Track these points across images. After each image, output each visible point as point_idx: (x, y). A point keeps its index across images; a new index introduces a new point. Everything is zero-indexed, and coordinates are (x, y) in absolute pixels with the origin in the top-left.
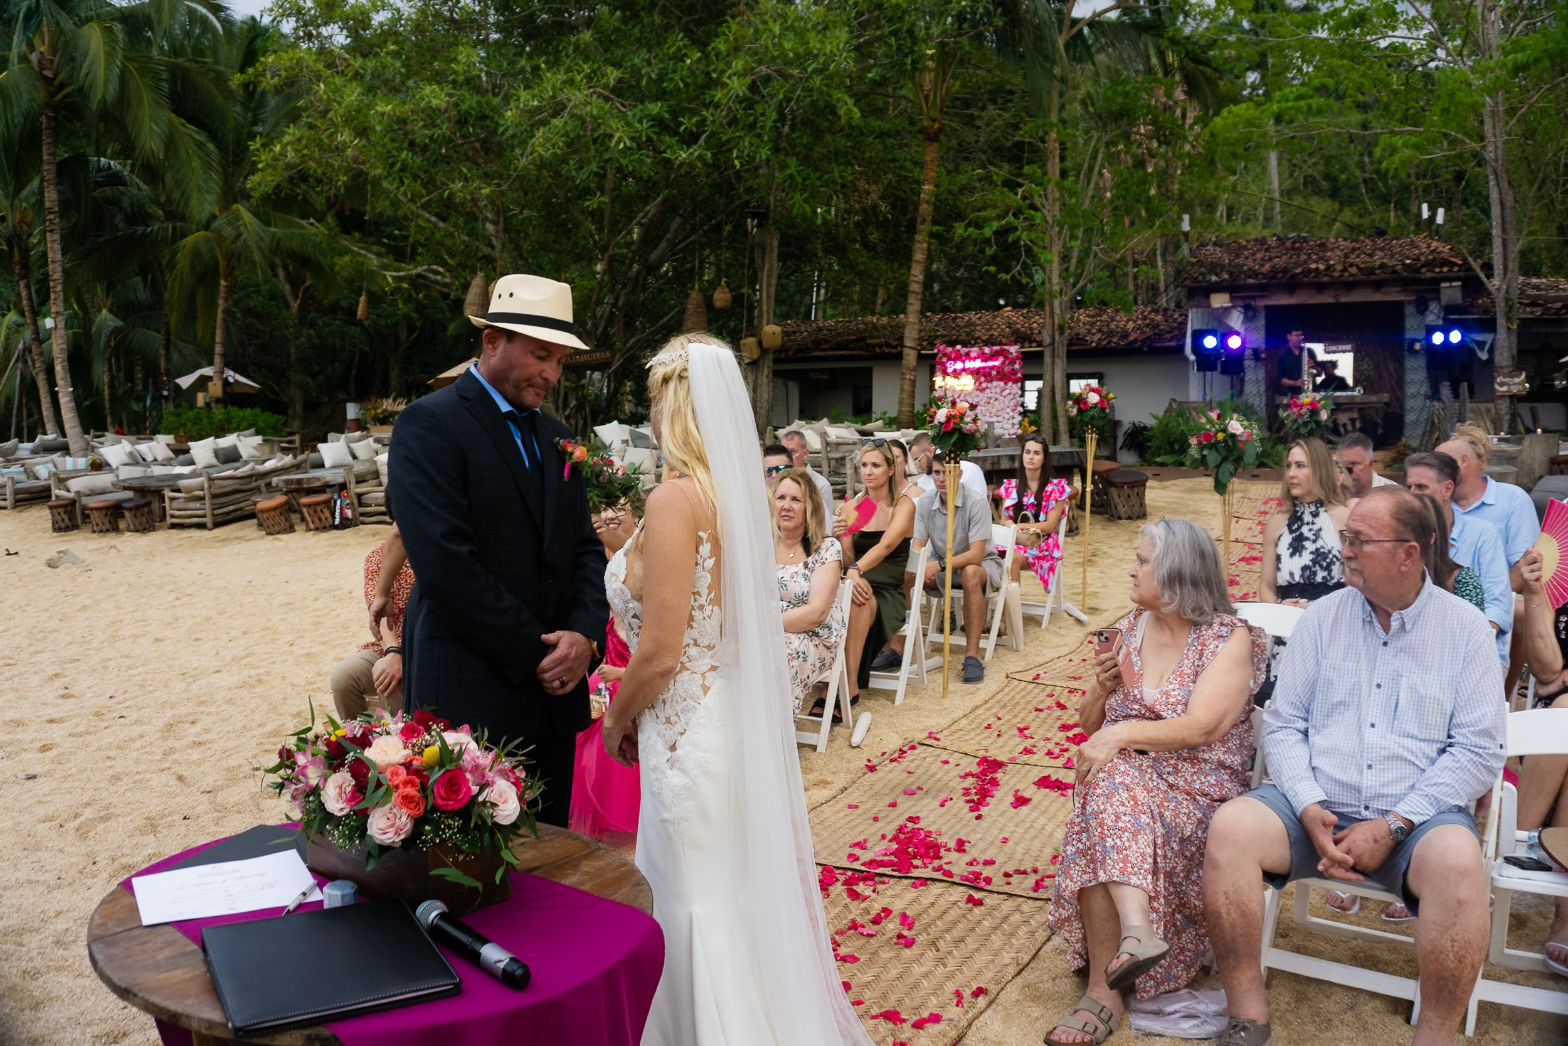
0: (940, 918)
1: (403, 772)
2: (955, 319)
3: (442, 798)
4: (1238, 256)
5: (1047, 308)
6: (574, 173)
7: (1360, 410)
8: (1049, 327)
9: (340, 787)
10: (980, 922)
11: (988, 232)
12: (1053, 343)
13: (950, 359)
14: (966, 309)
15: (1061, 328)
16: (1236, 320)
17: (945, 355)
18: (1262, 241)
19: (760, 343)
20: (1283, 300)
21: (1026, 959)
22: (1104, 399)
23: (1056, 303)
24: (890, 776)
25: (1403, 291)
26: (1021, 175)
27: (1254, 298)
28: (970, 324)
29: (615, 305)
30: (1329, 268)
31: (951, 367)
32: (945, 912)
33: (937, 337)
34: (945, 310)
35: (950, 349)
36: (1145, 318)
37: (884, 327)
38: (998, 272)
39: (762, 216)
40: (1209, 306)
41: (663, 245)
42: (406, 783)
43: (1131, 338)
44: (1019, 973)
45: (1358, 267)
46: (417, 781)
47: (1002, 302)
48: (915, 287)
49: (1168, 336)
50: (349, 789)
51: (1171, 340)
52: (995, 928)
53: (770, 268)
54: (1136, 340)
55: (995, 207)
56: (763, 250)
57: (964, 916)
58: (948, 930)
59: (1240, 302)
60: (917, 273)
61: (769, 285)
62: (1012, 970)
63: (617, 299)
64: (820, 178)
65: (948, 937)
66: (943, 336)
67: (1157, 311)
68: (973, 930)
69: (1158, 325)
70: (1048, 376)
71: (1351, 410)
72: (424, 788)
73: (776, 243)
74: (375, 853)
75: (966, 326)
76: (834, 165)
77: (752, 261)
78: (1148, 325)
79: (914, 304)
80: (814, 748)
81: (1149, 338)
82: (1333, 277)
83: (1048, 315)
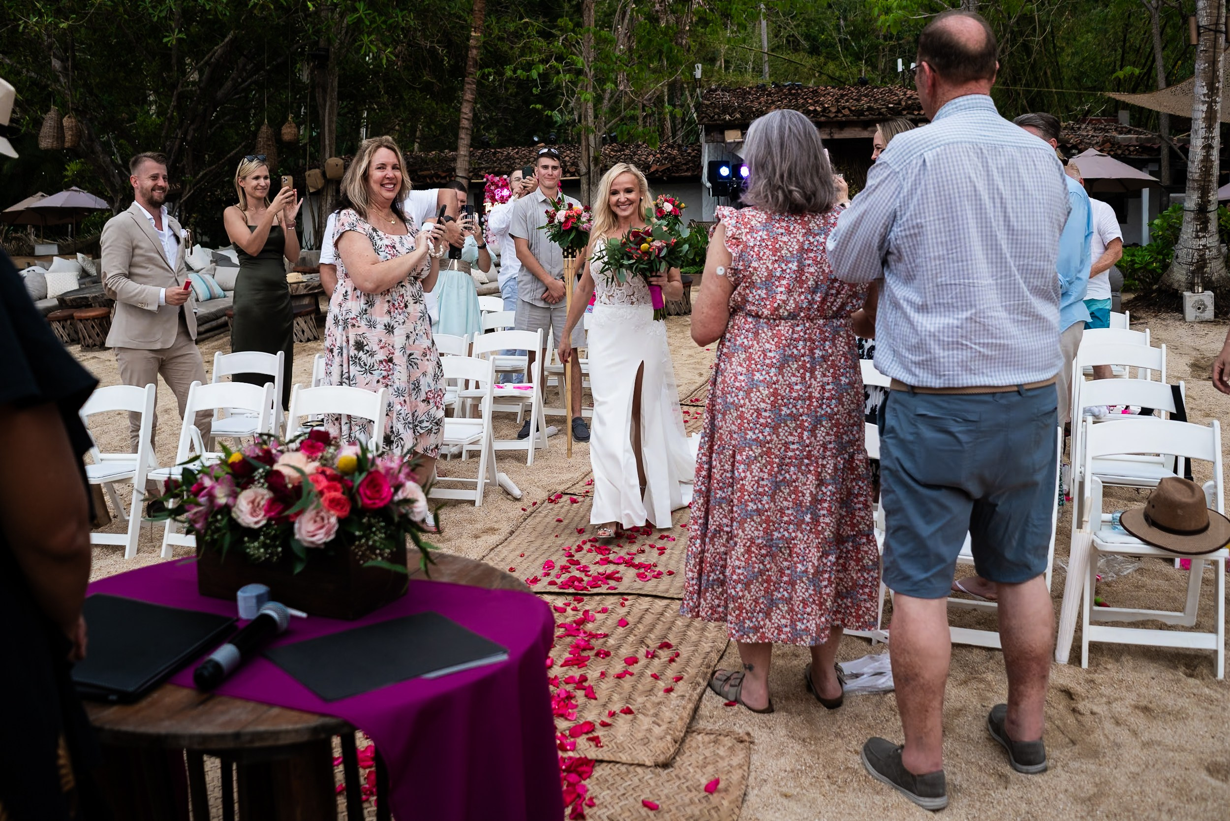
0: (639, 622)
1: (321, 478)
2: (495, 154)
3: (370, 498)
4: (744, 99)
5: (584, 143)
6: (151, 11)
8: (585, 159)
9: (253, 502)
10: (673, 622)
11: (534, 74)
12: (589, 172)
13: (497, 187)
14: (502, 146)
15: (596, 159)
17: (493, 183)
18: (763, 88)
19: (324, 174)
21: (723, 647)
22: (676, 207)
23: (591, 137)
24: (547, 520)
26: (555, 27)
28: (509, 157)
29: (184, 139)
30: (825, 109)
31: (498, 193)
32: (641, 618)
33: (481, 169)
34: (486, 145)
35: (498, 178)
36: (662, 152)
37: (432, 160)
38: (543, 110)
39: (320, 60)
40: (724, 141)
41: (229, 84)
42: (329, 488)
43: (652, 170)
44: (721, 658)
45: (850, 110)
46: (339, 486)
47: (536, 139)
48: (465, 123)
49: (684, 167)
50: (263, 503)
51: (687, 170)
52: (688, 626)
53: (331, 106)
54: (657, 171)
55: (540, 52)
56: (325, 91)
57: (658, 619)
58: (650, 631)
60: (466, 110)
61: (330, 121)
62: (715, 656)
63: (186, 134)
64: (384, 22)
65: (652, 636)
66: (486, 168)
67: (672, 147)
68: (670, 628)
69: (674, 158)
72: (349, 491)
73: (336, 84)
74: (302, 555)
75: (506, 160)
76: (398, 11)
77: (313, 98)
78: (666, 158)
79: (464, 140)
80: (472, 503)
81: (668, 169)
82: (829, 117)
83: (584, 148)
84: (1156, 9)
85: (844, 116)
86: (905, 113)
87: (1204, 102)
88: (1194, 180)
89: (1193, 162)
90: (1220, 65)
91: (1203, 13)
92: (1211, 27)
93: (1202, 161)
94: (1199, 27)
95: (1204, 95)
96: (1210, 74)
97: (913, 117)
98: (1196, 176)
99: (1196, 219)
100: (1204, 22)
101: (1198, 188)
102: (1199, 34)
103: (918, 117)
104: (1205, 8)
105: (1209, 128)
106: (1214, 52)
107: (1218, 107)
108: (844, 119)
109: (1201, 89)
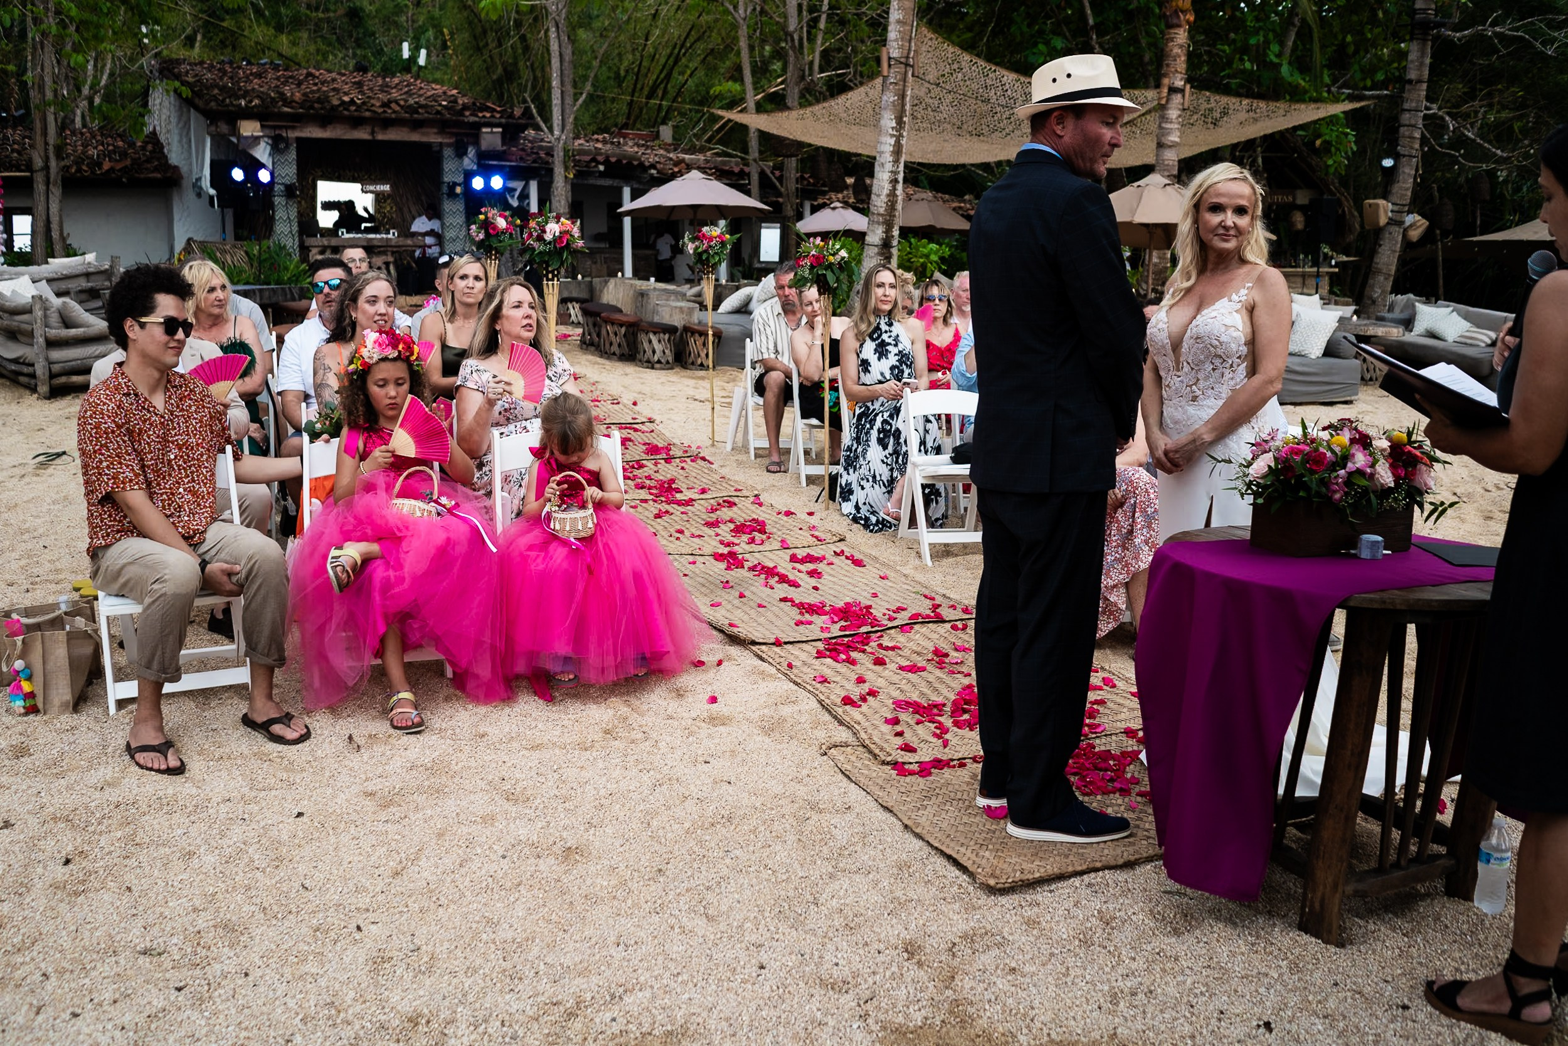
5: (38, 125)
7: (393, 253)
8: (40, 147)
15: (58, 149)
16: (262, 153)
20: (314, 132)
23: (51, 116)
25: (441, 132)
27: (287, 128)
40: (235, 133)
43: (105, 167)
49: (149, 165)
59: (267, 132)
70: (41, 208)
71: (384, 253)
82: (375, 112)
83: (39, 131)
84: (744, 19)
85: (394, 112)
86: (467, 113)
87: (892, 136)
88: (879, 214)
89: (879, 196)
90: (908, 99)
91: (895, 44)
92: (903, 60)
93: (888, 195)
94: (890, 58)
95: (893, 128)
96: (899, 108)
97: (477, 119)
98: (882, 211)
99: (880, 254)
100: (895, 54)
101: (883, 223)
102: (890, 66)
103: (483, 120)
104: (896, 40)
105: (896, 161)
106: (904, 86)
107: (904, 142)
108: (393, 116)
109: (888, 121)
